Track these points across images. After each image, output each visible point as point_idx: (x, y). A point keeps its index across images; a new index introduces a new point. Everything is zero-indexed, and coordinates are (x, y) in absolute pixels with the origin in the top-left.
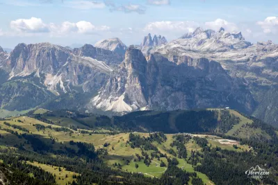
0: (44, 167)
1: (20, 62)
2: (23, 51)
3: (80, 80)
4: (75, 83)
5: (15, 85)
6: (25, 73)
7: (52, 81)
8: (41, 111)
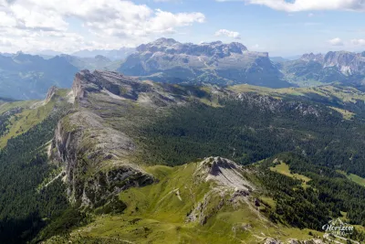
0: (337, 109)
1: (329, 60)
2: (331, 55)
3: (360, 68)
4: (357, 70)
5: (326, 71)
6: (331, 65)
7: (345, 69)
8: (338, 83)
